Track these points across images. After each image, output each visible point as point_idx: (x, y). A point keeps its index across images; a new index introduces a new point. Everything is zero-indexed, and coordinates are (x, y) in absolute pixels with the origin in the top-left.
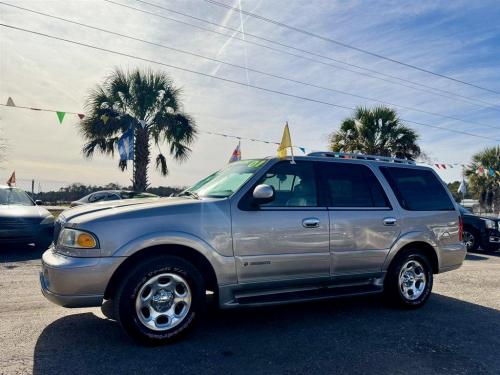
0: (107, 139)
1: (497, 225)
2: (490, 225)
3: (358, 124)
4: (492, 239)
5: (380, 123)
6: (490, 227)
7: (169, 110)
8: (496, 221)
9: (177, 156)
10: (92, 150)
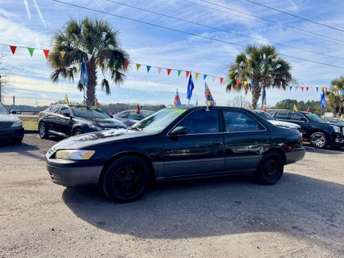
0: (68, 69)
1: (341, 130)
2: (337, 130)
3: (248, 57)
4: (337, 140)
5: (264, 56)
6: (337, 131)
7: (111, 47)
8: (341, 127)
9: (116, 80)
10: (57, 77)
